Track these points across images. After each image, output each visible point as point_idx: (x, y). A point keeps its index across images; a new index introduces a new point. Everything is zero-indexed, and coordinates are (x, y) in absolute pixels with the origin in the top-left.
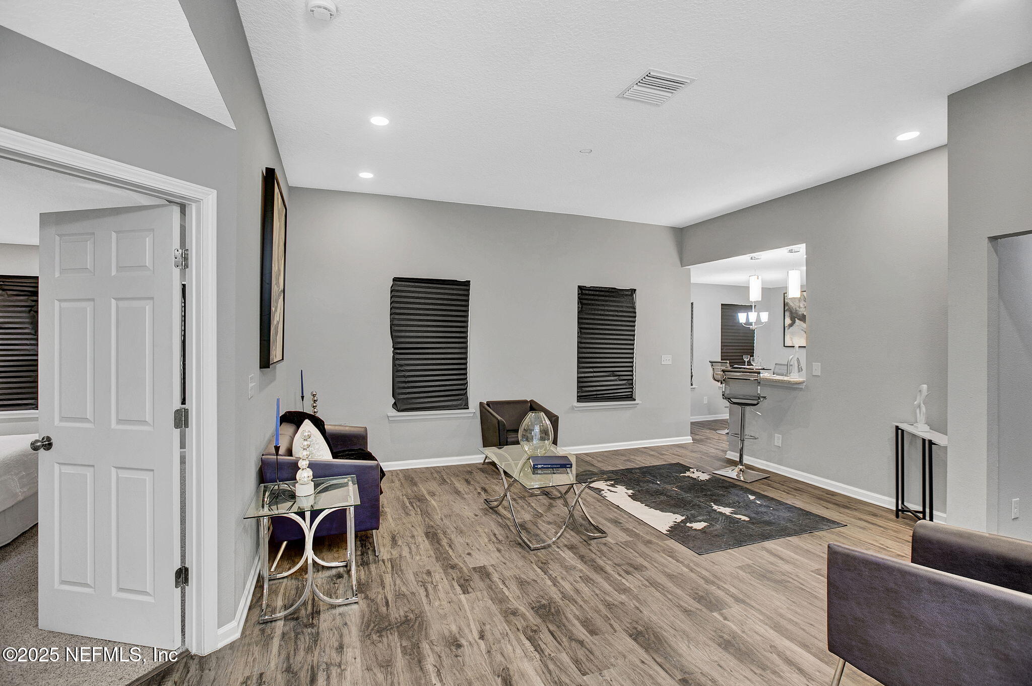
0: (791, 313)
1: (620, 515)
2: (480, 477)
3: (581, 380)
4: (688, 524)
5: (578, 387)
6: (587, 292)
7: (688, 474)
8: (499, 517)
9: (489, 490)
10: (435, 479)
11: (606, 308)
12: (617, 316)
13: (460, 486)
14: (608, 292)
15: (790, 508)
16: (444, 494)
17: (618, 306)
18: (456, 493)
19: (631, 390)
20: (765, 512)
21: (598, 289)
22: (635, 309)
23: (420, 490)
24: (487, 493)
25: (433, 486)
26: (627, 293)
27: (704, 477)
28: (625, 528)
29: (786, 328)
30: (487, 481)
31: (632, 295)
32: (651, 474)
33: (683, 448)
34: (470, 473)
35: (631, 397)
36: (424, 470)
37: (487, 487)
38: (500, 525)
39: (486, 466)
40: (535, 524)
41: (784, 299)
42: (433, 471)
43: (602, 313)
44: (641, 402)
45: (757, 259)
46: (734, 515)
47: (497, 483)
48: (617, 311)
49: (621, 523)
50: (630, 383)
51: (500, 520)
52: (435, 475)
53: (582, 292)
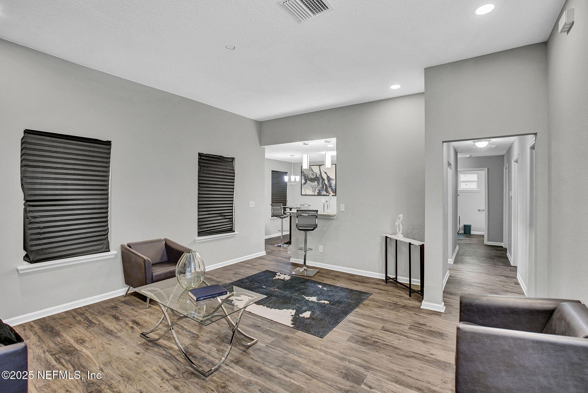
0: (305, 177)
1: (255, 320)
2: (126, 310)
3: (200, 220)
4: (301, 315)
5: (199, 226)
6: (204, 158)
7: (277, 277)
8: (161, 348)
9: (140, 322)
10: (79, 322)
11: (216, 170)
12: (223, 175)
13: (110, 324)
14: (217, 158)
15: (342, 289)
16: (95, 337)
17: (224, 169)
18: (108, 333)
19: (231, 225)
20: (332, 295)
21: (211, 156)
22: (234, 171)
23: (64, 341)
24: (140, 325)
25: (80, 331)
26: (229, 160)
27: (287, 278)
28: (264, 329)
29: (302, 185)
30: (135, 313)
31: (232, 162)
32: (256, 281)
33: (263, 259)
34: (115, 308)
35: (232, 230)
36: (64, 315)
37: (137, 319)
38: (166, 357)
39: (128, 298)
40: (196, 346)
41: (301, 169)
42: (75, 314)
43: (214, 173)
44: (238, 233)
45: (307, 144)
46: (320, 302)
47: (145, 313)
48: (223, 172)
49: (259, 326)
50: (231, 220)
51: (164, 352)
52: (79, 318)
53: (200, 157)
